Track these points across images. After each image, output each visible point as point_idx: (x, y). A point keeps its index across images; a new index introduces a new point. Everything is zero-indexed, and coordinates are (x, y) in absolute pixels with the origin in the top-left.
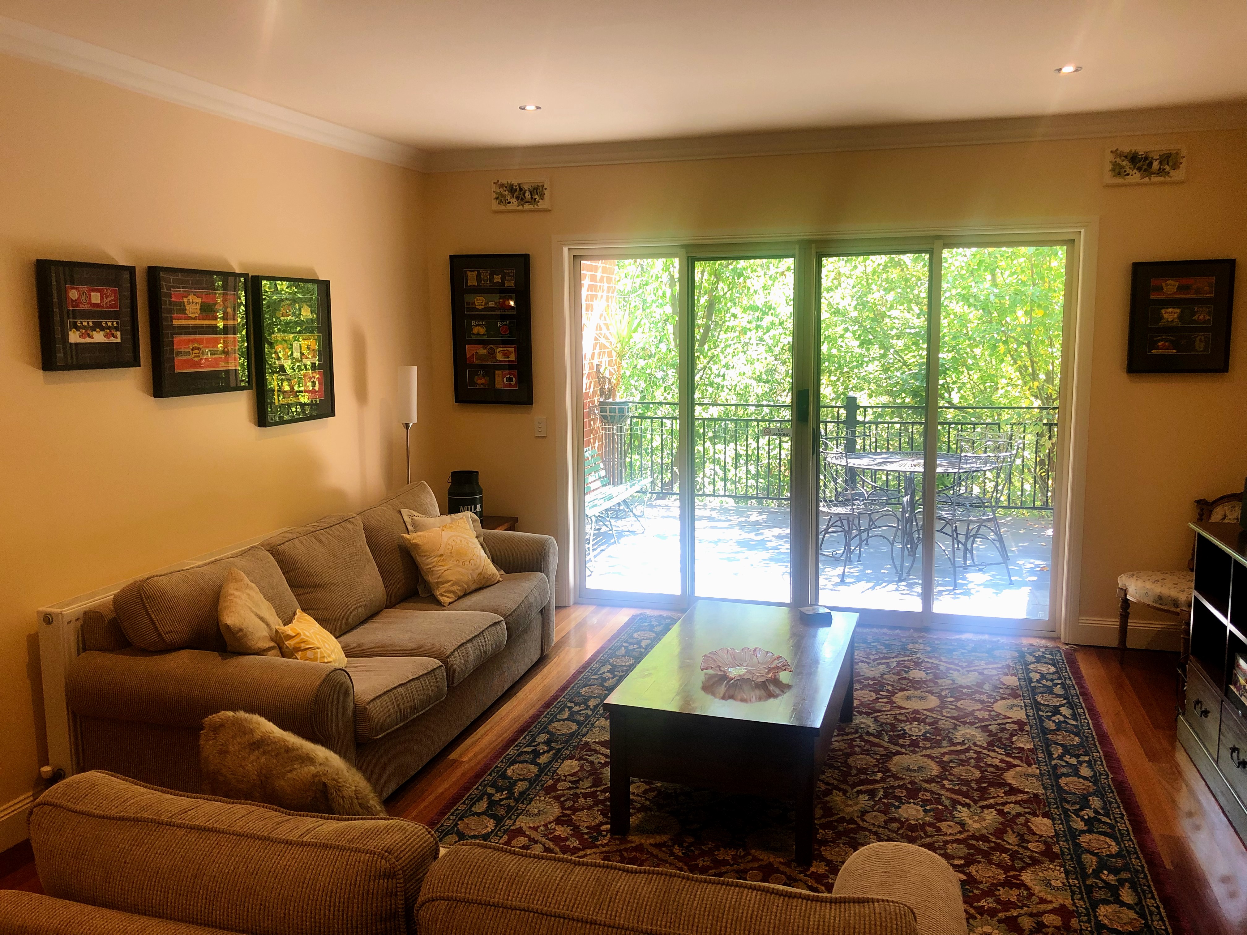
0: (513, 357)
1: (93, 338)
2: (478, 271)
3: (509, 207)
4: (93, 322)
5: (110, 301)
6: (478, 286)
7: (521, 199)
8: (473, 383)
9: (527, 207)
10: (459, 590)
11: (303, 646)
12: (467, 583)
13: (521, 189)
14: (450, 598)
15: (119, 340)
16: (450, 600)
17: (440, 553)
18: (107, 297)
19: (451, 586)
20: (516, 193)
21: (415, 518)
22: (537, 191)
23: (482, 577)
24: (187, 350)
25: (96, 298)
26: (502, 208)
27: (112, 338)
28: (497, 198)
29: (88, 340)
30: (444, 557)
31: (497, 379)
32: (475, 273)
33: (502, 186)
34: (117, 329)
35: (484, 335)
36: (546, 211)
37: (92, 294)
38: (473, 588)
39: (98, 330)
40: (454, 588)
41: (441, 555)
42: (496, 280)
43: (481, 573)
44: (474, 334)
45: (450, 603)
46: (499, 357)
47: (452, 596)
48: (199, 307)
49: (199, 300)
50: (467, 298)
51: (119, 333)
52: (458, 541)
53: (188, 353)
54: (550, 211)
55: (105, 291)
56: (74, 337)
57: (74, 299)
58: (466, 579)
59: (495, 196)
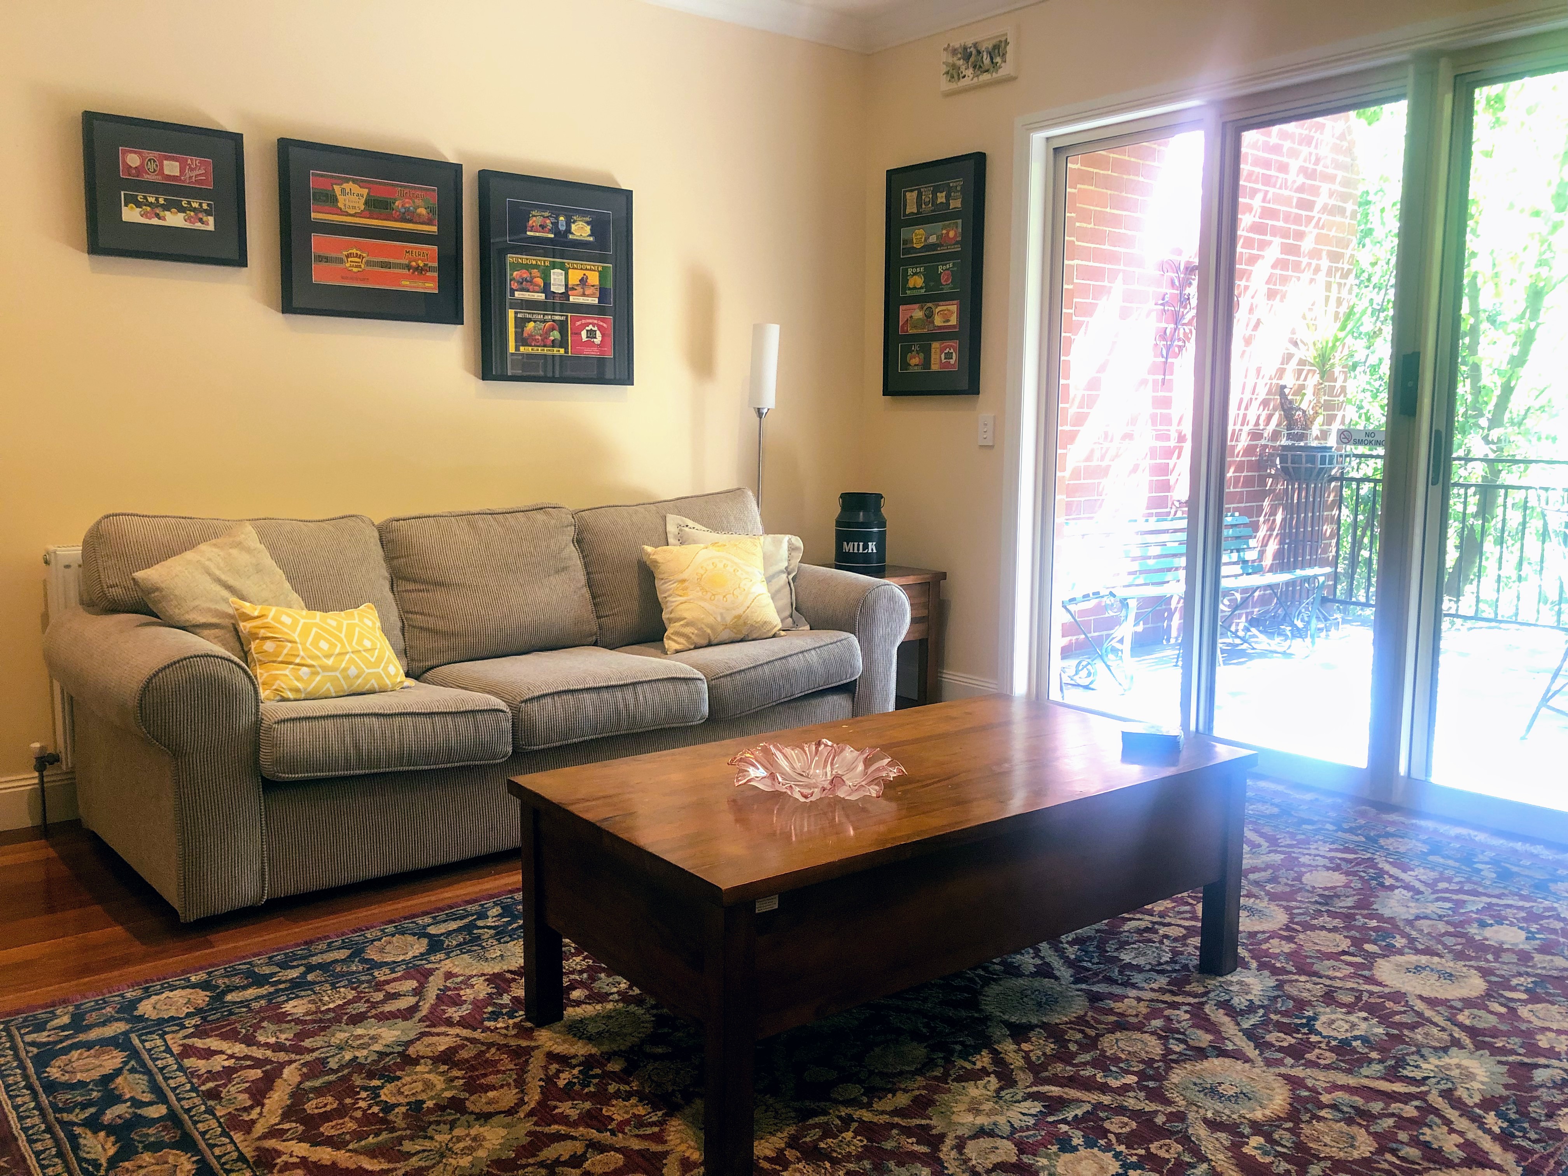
0: (953, 321)
1: (164, 219)
2: (919, 190)
3: (964, 83)
4: (165, 200)
5: (196, 176)
6: (919, 213)
7: (978, 68)
8: (906, 365)
9: (986, 77)
10: (696, 635)
11: (262, 632)
12: (712, 628)
13: (979, 52)
14: (678, 643)
15: (211, 227)
16: (678, 647)
17: (685, 575)
18: (191, 169)
19: (682, 626)
20: (972, 59)
21: (686, 529)
22: (998, 49)
23: (741, 621)
24: (339, 255)
25: (172, 168)
26: (954, 86)
27: (199, 224)
28: (947, 73)
29: (155, 221)
30: (686, 584)
31: (933, 356)
32: (915, 193)
33: (954, 52)
34: (208, 213)
35: (921, 288)
36: (1010, 79)
37: (165, 162)
38: (725, 635)
39: (174, 210)
40: (688, 630)
41: (684, 581)
42: (939, 201)
43: (739, 617)
44: (910, 289)
45: (677, 652)
46: (938, 321)
47: (682, 640)
48: (363, 200)
49: (365, 192)
50: (905, 233)
51: (211, 219)
52: (720, 566)
53: (341, 261)
54: (1014, 79)
55: (189, 162)
56: (131, 214)
57: (134, 166)
58: (710, 620)
59: (944, 69)
